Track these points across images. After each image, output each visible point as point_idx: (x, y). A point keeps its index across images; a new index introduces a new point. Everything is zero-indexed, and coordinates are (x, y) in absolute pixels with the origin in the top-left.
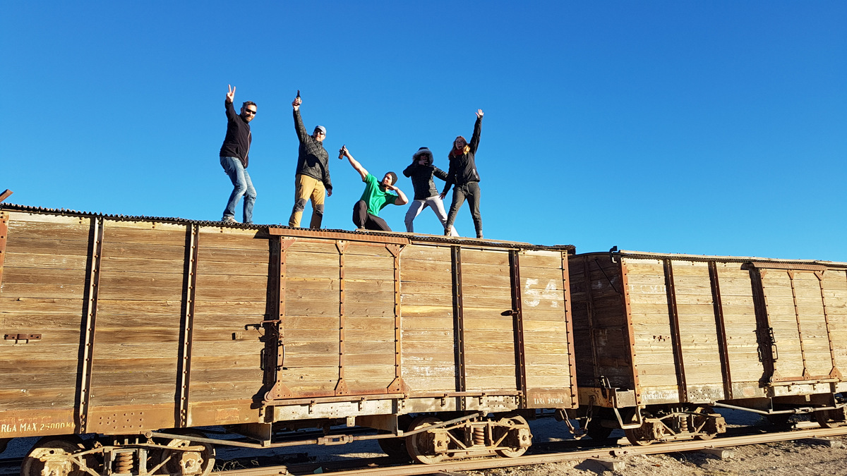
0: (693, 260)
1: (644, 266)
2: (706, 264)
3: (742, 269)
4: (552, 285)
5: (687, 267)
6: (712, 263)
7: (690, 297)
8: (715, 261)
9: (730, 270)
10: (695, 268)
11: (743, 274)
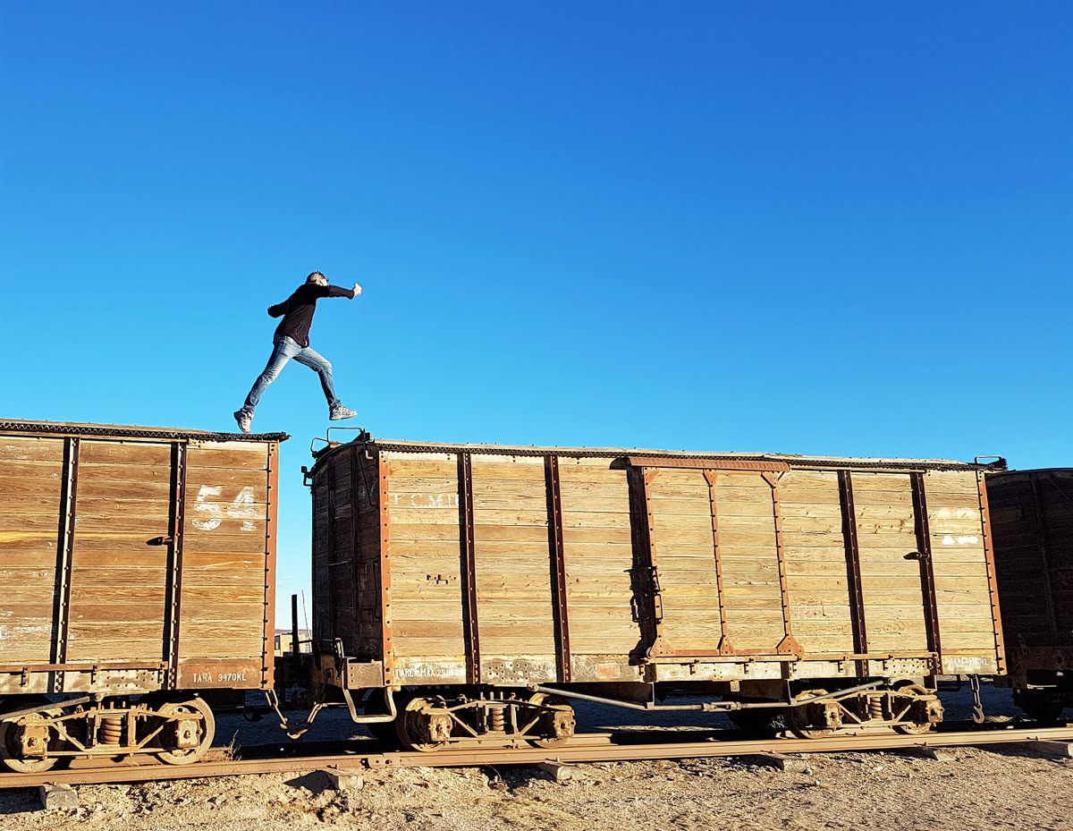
0: (514, 453)
1: (421, 464)
2: (541, 460)
3: (611, 468)
4: (247, 496)
5: (504, 466)
6: (551, 458)
7: (504, 515)
8: (556, 454)
9: (589, 469)
10: (519, 466)
11: (613, 476)
